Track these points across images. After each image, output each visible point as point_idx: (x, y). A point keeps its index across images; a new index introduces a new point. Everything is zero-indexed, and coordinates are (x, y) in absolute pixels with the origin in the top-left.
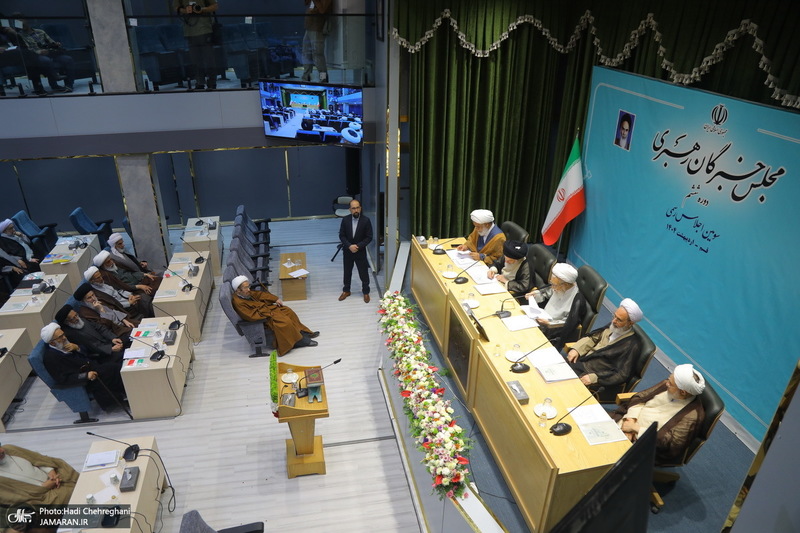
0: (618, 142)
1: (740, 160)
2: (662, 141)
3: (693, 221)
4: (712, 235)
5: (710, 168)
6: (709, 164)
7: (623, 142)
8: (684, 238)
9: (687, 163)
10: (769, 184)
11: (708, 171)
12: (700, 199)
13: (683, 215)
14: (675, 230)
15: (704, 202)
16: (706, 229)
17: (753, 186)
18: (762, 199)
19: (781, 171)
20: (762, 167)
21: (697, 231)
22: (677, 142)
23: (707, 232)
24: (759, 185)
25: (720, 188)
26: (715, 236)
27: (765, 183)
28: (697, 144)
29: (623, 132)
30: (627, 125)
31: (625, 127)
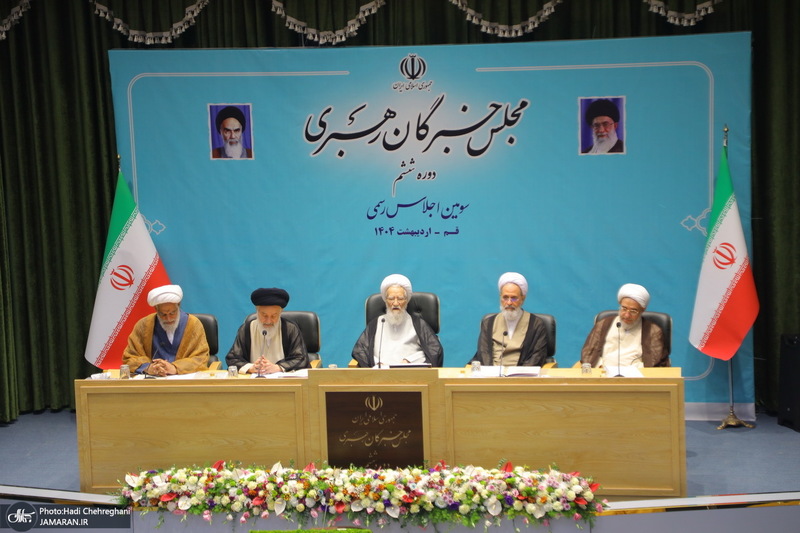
0: (219, 152)
1: (465, 109)
2: (323, 124)
3: (421, 204)
4: (458, 209)
5: (422, 132)
6: (419, 129)
7: (235, 151)
8: (412, 233)
9: (381, 138)
10: (514, 122)
11: (420, 137)
12: (420, 175)
13: (399, 206)
14: (391, 230)
15: (428, 176)
16: (443, 206)
17: (493, 131)
18: (511, 141)
19: (524, 104)
20: (498, 107)
21: (431, 216)
22: (351, 119)
23: (448, 210)
24: (502, 127)
25: (447, 150)
26: (462, 208)
27: (508, 123)
28: (389, 111)
29: (228, 135)
30: (233, 123)
31: (229, 127)
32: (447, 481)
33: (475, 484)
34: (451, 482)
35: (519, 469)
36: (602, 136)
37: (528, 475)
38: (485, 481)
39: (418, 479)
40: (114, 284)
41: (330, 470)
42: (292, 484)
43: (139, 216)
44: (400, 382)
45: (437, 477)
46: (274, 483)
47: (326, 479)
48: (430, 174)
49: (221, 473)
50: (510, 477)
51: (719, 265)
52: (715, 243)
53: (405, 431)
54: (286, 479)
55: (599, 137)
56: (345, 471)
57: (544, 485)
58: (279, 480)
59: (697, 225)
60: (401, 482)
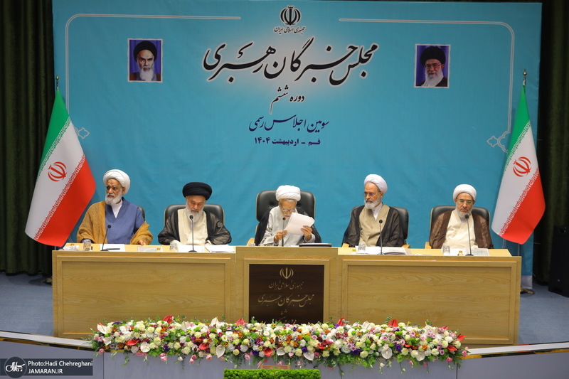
0: (135, 76)
1: (329, 49)
2: (218, 57)
3: (292, 120)
4: (320, 126)
5: (296, 65)
6: (293, 62)
7: (148, 76)
8: (284, 143)
9: (262, 70)
10: (366, 60)
11: (294, 69)
12: (292, 98)
13: (275, 121)
14: (267, 140)
15: (298, 99)
16: (309, 123)
17: (350, 67)
18: (364, 74)
19: (374, 47)
20: (354, 48)
21: (299, 130)
22: (241, 53)
23: (312, 125)
24: (357, 64)
25: (314, 80)
26: (324, 124)
27: (362, 61)
28: (270, 48)
29: (143, 63)
30: (147, 54)
31: (144, 57)
32: (350, 333)
33: (371, 335)
34: (354, 334)
35: (402, 324)
36: (432, 74)
37: (410, 329)
38: (379, 334)
39: (327, 332)
40: (50, 176)
41: (257, 324)
42: (229, 334)
43: (71, 124)
44: (308, 257)
45: (341, 330)
46: (215, 333)
47: (255, 331)
48: (300, 98)
49: (171, 325)
50: (398, 330)
51: (517, 173)
52: (515, 156)
53: (310, 294)
54: (224, 330)
55: (429, 74)
56: (269, 325)
57: (424, 336)
58: (219, 331)
59: (499, 143)
60: (314, 334)
